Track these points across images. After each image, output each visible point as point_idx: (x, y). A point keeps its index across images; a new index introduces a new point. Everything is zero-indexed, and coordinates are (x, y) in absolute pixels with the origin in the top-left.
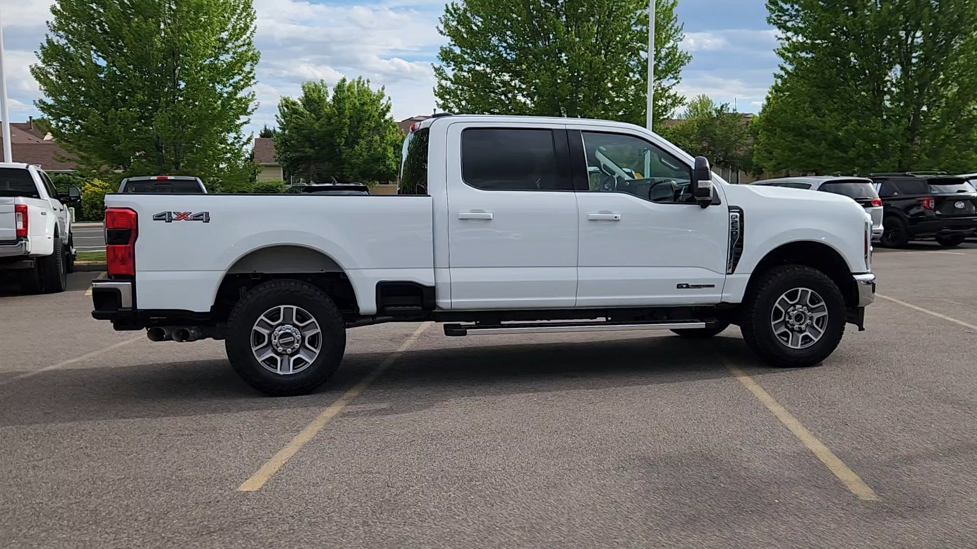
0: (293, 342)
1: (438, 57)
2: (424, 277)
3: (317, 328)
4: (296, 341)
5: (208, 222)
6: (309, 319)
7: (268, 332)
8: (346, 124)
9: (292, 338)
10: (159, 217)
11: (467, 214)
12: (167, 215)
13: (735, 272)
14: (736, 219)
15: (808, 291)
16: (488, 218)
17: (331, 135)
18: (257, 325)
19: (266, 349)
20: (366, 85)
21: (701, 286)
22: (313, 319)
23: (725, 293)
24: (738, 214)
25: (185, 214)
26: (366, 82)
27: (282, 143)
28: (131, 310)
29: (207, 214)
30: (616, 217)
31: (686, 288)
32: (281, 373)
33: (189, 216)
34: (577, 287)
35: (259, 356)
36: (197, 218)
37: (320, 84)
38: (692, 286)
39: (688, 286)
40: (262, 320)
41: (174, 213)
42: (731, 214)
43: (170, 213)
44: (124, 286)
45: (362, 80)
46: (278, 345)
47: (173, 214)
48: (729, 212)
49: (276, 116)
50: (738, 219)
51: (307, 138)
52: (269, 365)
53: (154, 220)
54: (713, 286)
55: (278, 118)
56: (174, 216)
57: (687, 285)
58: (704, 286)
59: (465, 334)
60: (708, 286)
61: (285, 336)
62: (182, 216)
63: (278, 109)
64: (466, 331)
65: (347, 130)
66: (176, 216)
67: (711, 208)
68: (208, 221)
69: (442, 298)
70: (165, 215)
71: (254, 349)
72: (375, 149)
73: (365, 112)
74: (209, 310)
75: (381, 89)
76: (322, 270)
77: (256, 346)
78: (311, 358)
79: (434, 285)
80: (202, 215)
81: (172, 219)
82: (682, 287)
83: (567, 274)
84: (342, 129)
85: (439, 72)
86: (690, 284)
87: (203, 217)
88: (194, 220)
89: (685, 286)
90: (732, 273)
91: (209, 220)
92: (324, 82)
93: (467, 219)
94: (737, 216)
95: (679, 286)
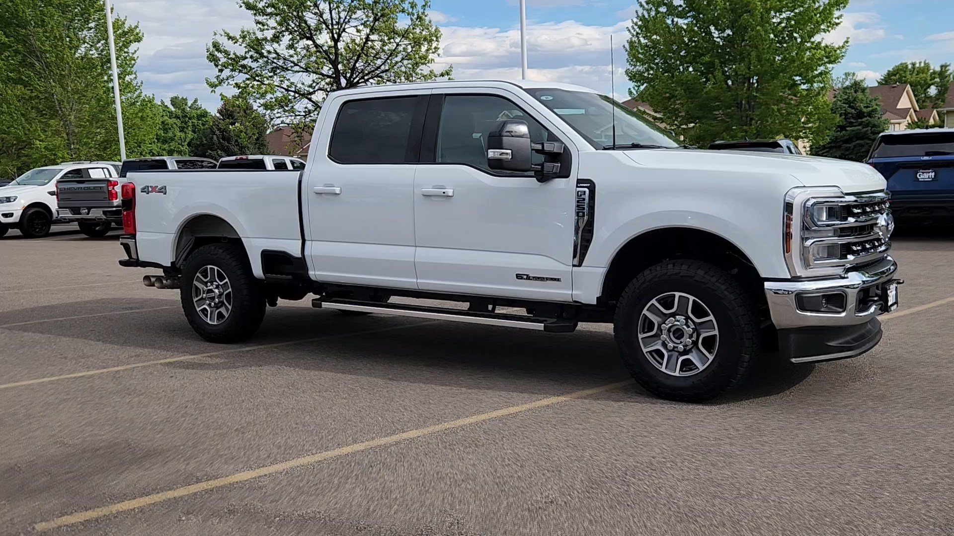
0: (214, 297)
2: (294, 249)
3: (230, 287)
7: (202, 286)
9: (214, 294)
10: (144, 190)
11: (321, 187)
13: (583, 264)
14: (583, 196)
15: (688, 298)
16: (336, 193)
18: (196, 280)
21: (544, 278)
22: (227, 280)
23: (576, 290)
24: (587, 190)
25: (156, 187)
30: (444, 193)
31: (527, 279)
32: (210, 323)
33: (157, 189)
34: (415, 268)
35: (198, 306)
36: (160, 190)
38: (534, 277)
39: (528, 278)
40: (198, 276)
41: (150, 186)
43: (148, 187)
44: (130, 242)
46: (206, 298)
48: (577, 187)
50: (587, 197)
52: (204, 315)
53: (142, 192)
54: (558, 280)
56: (150, 189)
57: (527, 275)
58: (548, 279)
59: (320, 306)
60: (552, 279)
61: (209, 292)
62: (154, 189)
67: (559, 183)
68: (165, 194)
69: (311, 270)
70: (146, 188)
71: (195, 300)
74: (170, 265)
77: (196, 297)
78: (227, 313)
79: (300, 256)
80: (164, 188)
81: (149, 192)
82: (522, 278)
83: (405, 254)
86: (530, 275)
87: (163, 190)
88: (159, 192)
89: (525, 277)
90: (580, 265)
91: (166, 192)
93: (322, 193)
94: (585, 192)
95: (519, 277)
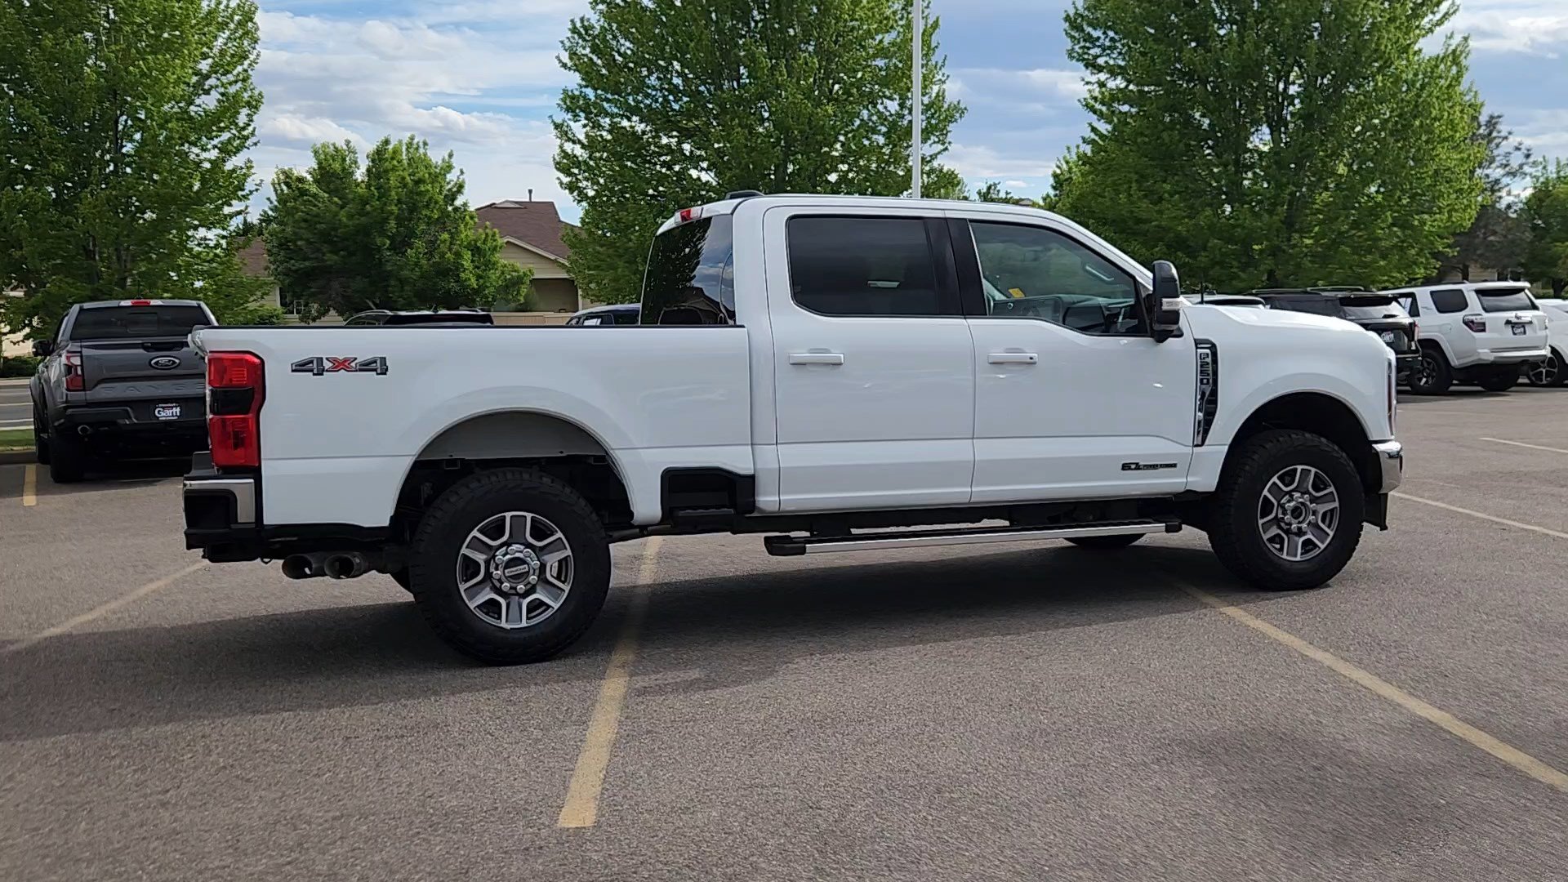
0: (528, 572)
1: (559, 105)
2: (737, 460)
3: (566, 548)
4: (531, 572)
5: (385, 374)
6: (552, 535)
7: (484, 557)
8: (393, 214)
9: (526, 566)
10: (302, 367)
11: (803, 355)
12: (315, 362)
13: (1207, 442)
14: (1207, 360)
15: (1310, 471)
16: (837, 361)
17: (365, 231)
18: (467, 547)
19: (482, 586)
20: (422, 151)
21: (1157, 465)
22: (559, 535)
23: (1193, 475)
24: (1208, 351)
25: (345, 360)
26: (421, 144)
27: (281, 245)
28: (254, 526)
29: (383, 360)
30: (1031, 358)
31: (1135, 469)
32: (508, 626)
33: (353, 364)
34: (974, 471)
35: (471, 599)
36: (367, 366)
37: (345, 147)
38: (1145, 466)
39: (1138, 467)
40: (474, 537)
41: (327, 359)
42: (1199, 350)
43: (320, 360)
44: (240, 486)
45: (415, 141)
46: (503, 578)
47: (325, 361)
48: (1197, 348)
49: (268, 199)
50: (1209, 360)
51: (326, 237)
52: (487, 614)
53: (293, 371)
54: (1174, 466)
55: (271, 202)
56: (327, 365)
57: (1137, 464)
58: (1162, 466)
59: (803, 551)
60: (1167, 466)
61: (512, 564)
62: (341, 365)
63: (272, 189)
64: (805, 548)
65: (393, 223)
66: (331, 365)
67: (1171, 342)
68: (384, 372)
69: (766, 494)
70: (312, 362)
71: (462, 587)
72: (442, 255)
73: (420, 194)
74: (386, 523)
75: (447, 158)
76: (562, 452)
77: (466, 581)
78: (556, 599)
79: (752, 472)
80: (375, 362)
81: (323, 370)
82: (1130, 469)
83: (957, 451)
84: (386, 220)
85: (561, 129)
86: (1141, 463)
87: (377, 366)
88: (361, 370)
89: (1133, 466)
90: (1202, 444)
91: (387, 370)
92: (351, 144)
93: (804, 364)
94: (1208, 354)
95: (1126, 467)
